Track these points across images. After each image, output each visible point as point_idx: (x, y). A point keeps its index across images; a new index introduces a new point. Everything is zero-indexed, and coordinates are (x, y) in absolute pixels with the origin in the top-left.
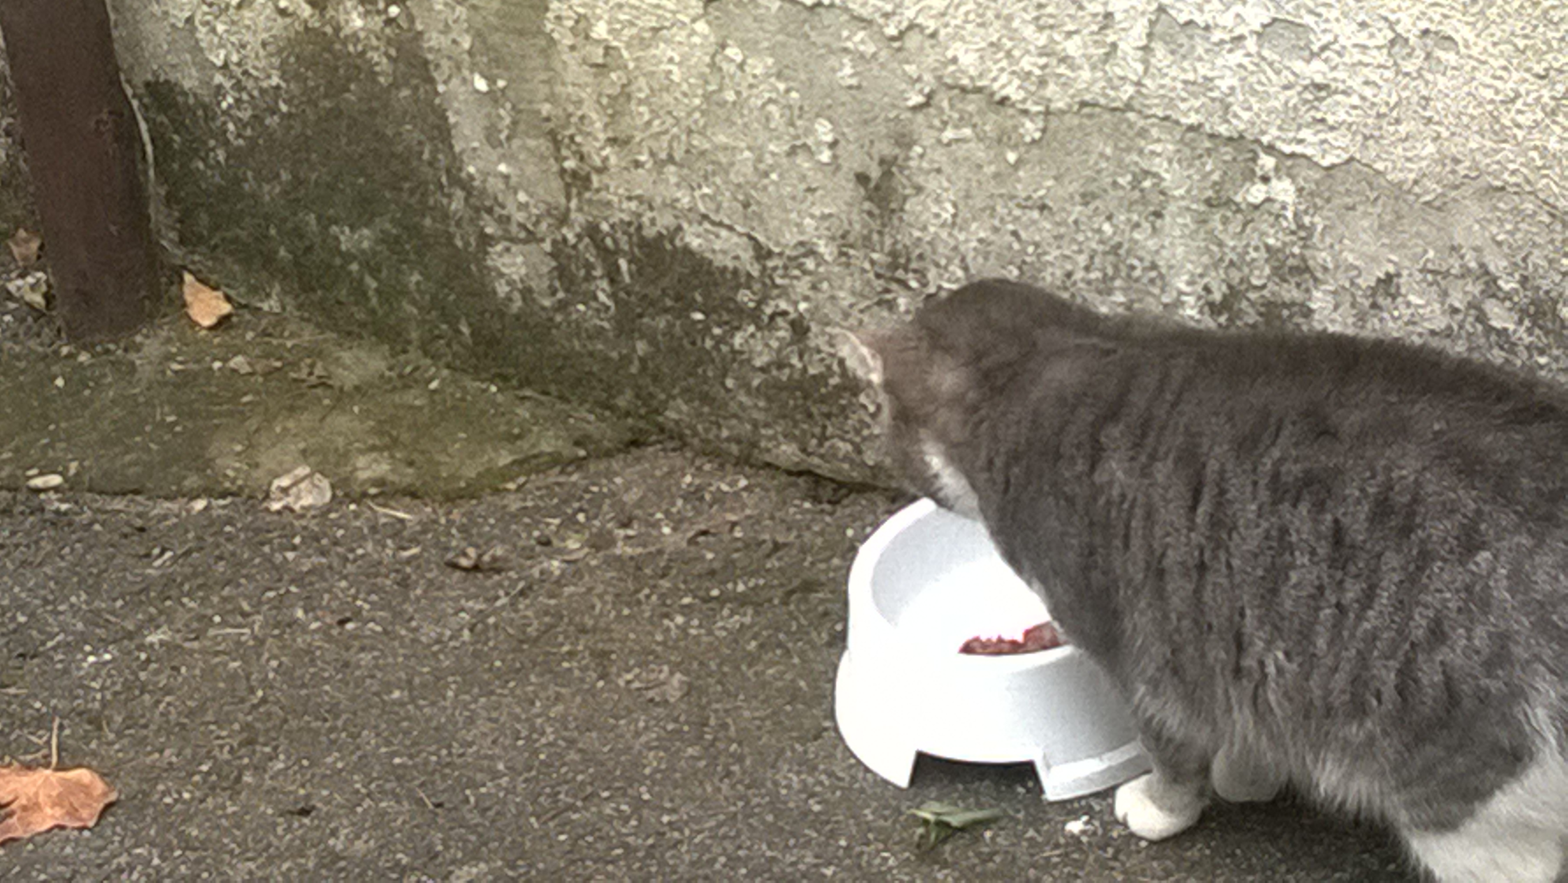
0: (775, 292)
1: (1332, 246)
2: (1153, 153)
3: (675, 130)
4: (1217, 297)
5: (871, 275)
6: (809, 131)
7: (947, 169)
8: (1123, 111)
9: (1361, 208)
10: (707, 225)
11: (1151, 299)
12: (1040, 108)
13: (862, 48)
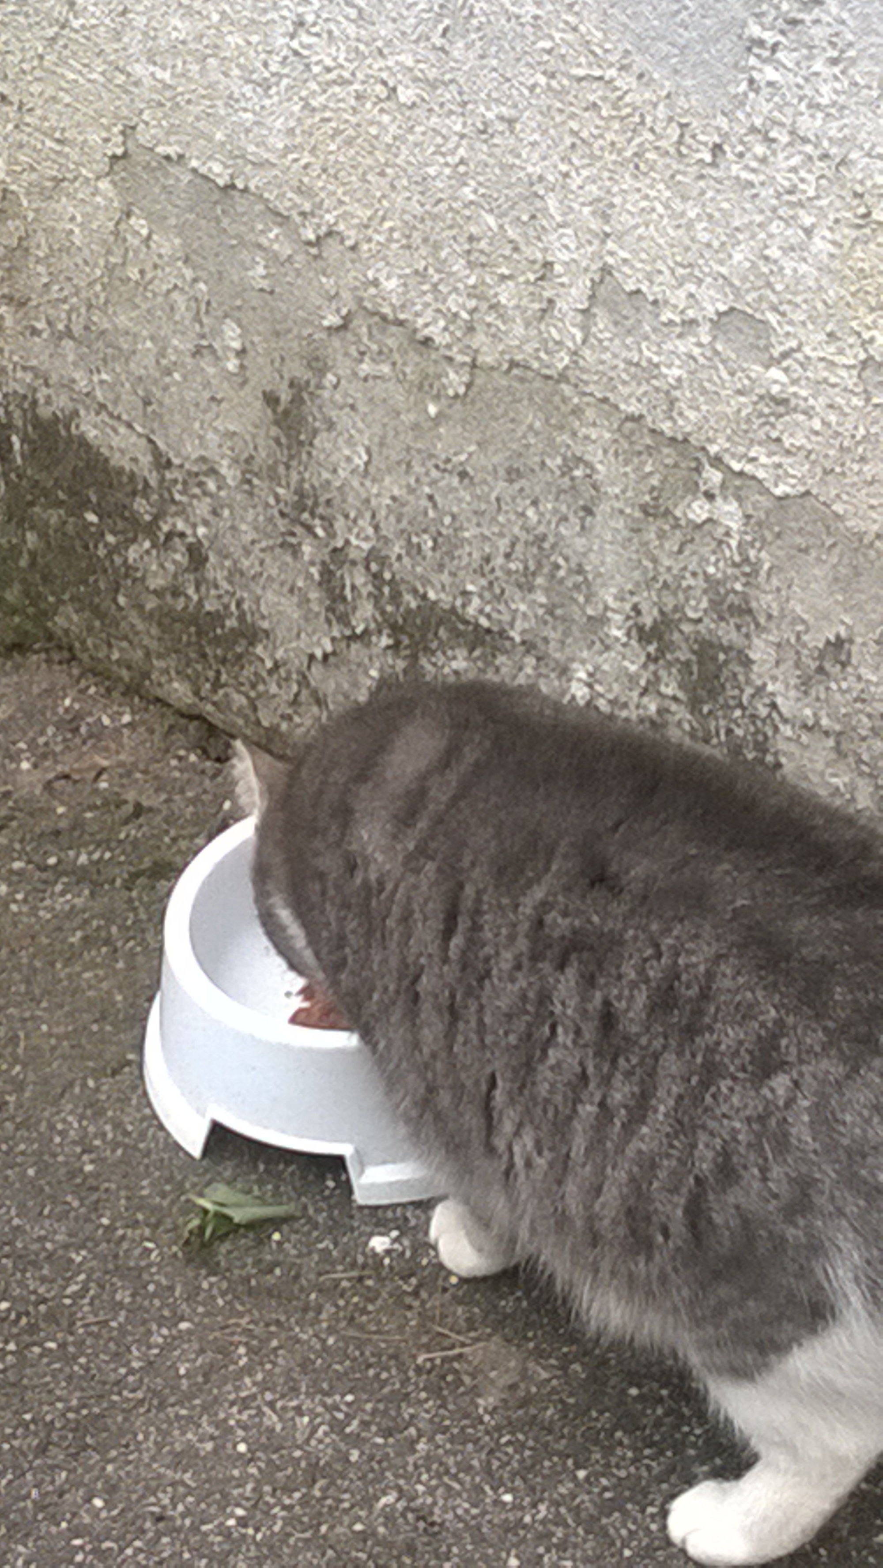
0: (173, 509)
1: (778, 590)
2: (587, 437)
3: (74, 300)
4: (648, 621)
5: (275, 512)
6: (217, 332)
7: (363, 408)
8: (558, 382)
9: (813, 553)
10: (104, 416)
11: (575, 608)
12: (467, 359)
13: (276, 247)
